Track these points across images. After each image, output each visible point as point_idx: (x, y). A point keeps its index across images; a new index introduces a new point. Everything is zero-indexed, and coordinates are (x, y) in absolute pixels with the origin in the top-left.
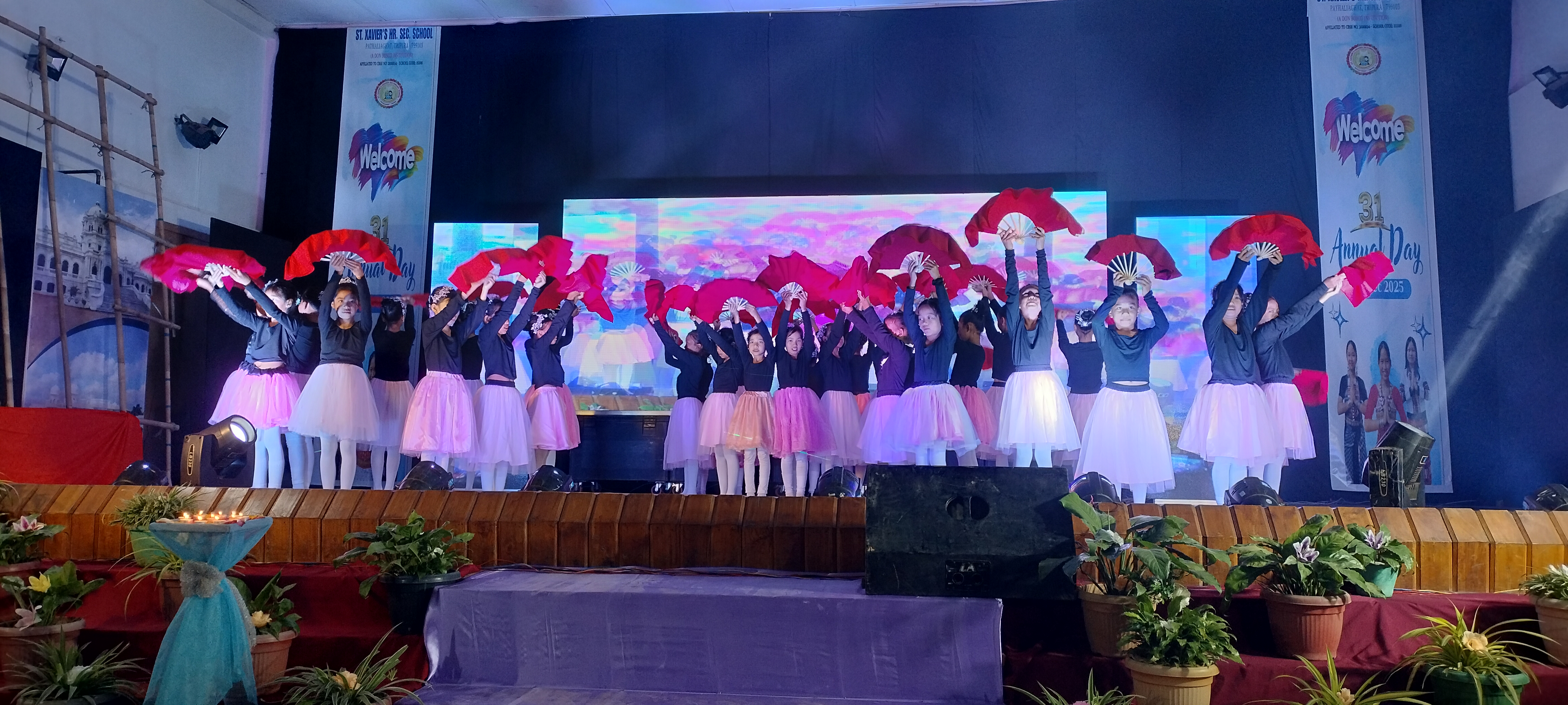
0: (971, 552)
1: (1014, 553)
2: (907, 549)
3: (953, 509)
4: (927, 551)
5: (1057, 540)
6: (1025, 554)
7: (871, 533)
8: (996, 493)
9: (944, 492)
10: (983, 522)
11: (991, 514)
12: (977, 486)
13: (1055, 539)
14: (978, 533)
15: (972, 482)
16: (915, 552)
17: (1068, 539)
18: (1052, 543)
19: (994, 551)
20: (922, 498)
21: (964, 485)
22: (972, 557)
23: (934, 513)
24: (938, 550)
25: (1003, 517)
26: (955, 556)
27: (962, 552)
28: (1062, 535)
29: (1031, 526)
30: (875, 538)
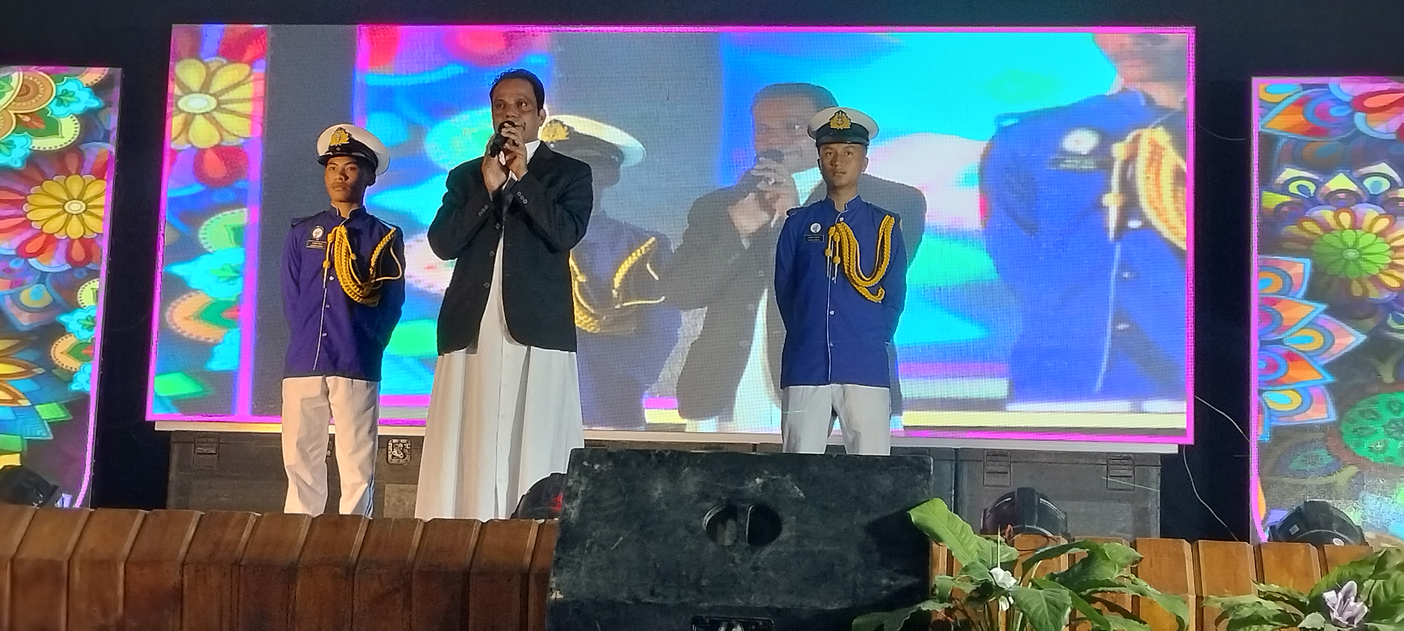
0: (739, 602)
1: (817, 604)
2: (623, 596)
3: (720, 527)
4: (659, 600)
5: (897, 582)
6: (836, 606)
7: (562, 568)
8: (798, 501)
9: (704, 496)
10: (768, 549)
11: (785, 534)
12: (765, 486)
13: (894, 580)
14: (755, 568)
15: (758, 480)
16: (637, 601)
17: (916, 580)
18: (888, 587)
19: (781, 601)
20: (663, 506)
21: (742, 484)
22: (740, 610)
23: (682, 532)
24: (679, 597)
25: (806, 542)
26: (711, 609)
27: (720, 603)
28: (907, 572)
29: (853, 557)
30: (566, 576)
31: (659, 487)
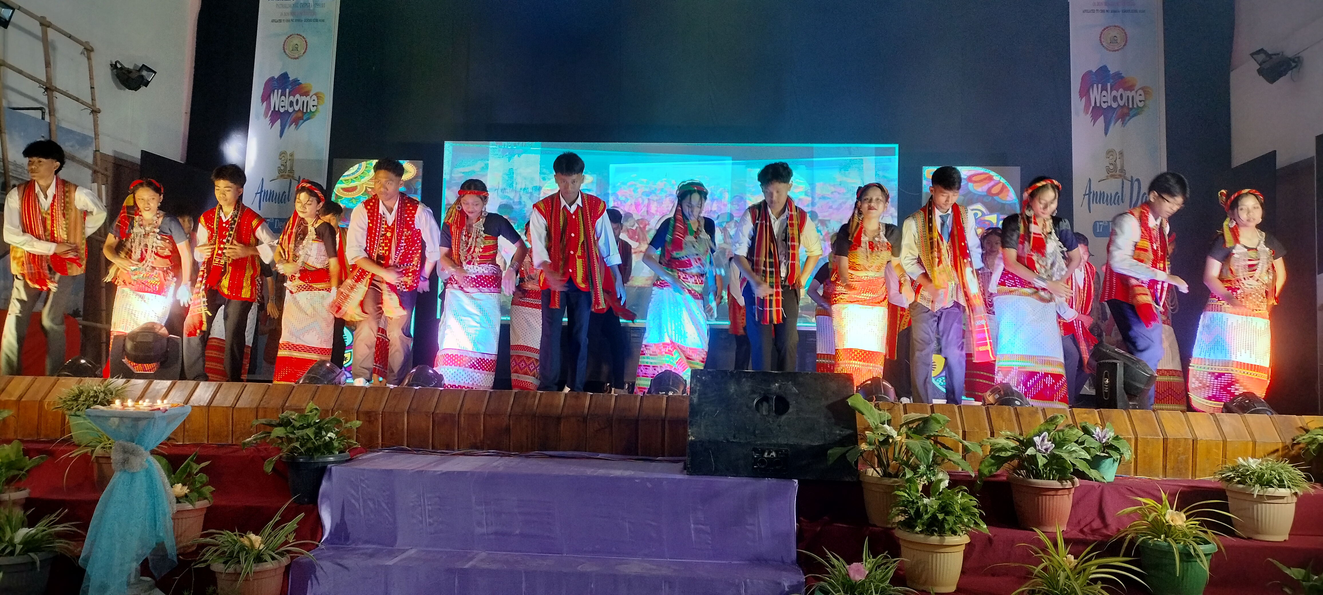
0: (774, 441)
1: (808, 442)
2: (721, 438)
3: (760, 405)
4: (737, 440)
5: (844, 432)
6: (817, 444)
7: (693, 425)
8: (795, 394)
9: (753, 392)
10: (784, 417)
11: (790, 410)
12: (780, 387)
13: (842, 431)
14: (780, 426)
15: (777, 385)
16: (728, 441)
17: (851, 431)
18: (840, 435)
19: (792, 441)
20: (735, 396)
21: (769, 386)
22: (774, 445)
23: (744, 409)
24: (746, 439)
25: (800, 413)
26: (761, 444)
27: (766, 441)
28: (848, 428)
29: (823, 420)
30: (695, 429)
31: (733, 387)
